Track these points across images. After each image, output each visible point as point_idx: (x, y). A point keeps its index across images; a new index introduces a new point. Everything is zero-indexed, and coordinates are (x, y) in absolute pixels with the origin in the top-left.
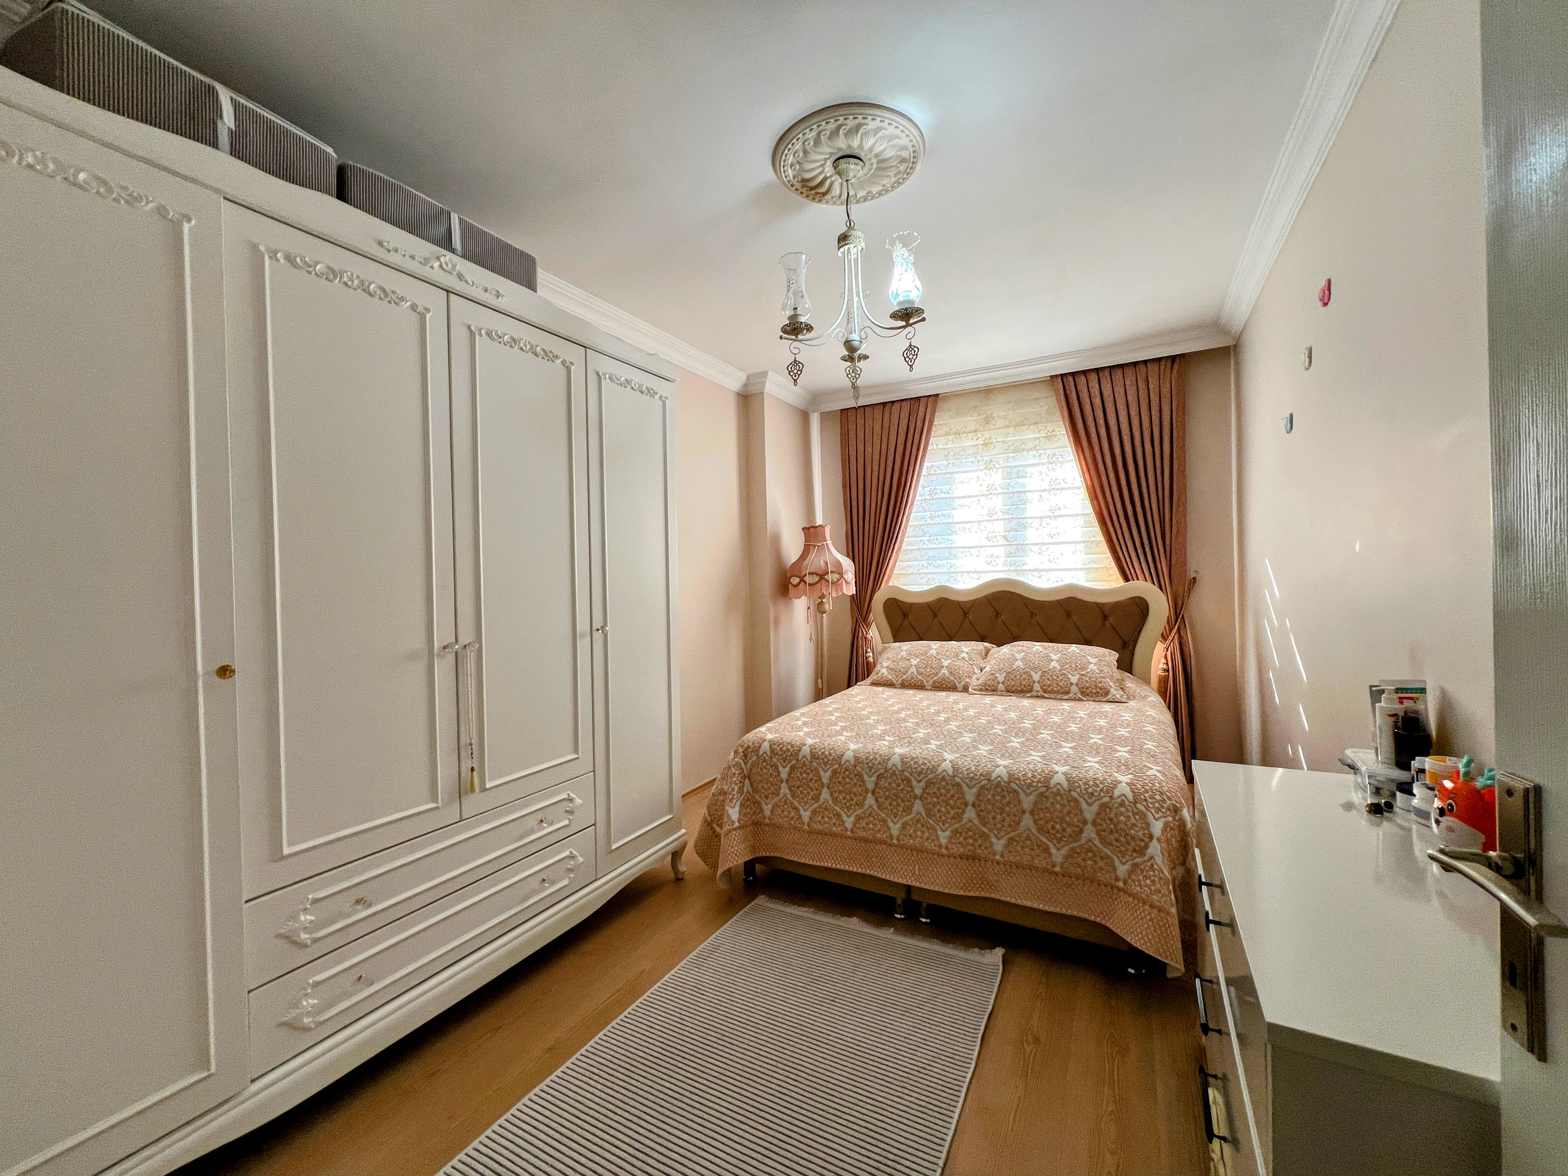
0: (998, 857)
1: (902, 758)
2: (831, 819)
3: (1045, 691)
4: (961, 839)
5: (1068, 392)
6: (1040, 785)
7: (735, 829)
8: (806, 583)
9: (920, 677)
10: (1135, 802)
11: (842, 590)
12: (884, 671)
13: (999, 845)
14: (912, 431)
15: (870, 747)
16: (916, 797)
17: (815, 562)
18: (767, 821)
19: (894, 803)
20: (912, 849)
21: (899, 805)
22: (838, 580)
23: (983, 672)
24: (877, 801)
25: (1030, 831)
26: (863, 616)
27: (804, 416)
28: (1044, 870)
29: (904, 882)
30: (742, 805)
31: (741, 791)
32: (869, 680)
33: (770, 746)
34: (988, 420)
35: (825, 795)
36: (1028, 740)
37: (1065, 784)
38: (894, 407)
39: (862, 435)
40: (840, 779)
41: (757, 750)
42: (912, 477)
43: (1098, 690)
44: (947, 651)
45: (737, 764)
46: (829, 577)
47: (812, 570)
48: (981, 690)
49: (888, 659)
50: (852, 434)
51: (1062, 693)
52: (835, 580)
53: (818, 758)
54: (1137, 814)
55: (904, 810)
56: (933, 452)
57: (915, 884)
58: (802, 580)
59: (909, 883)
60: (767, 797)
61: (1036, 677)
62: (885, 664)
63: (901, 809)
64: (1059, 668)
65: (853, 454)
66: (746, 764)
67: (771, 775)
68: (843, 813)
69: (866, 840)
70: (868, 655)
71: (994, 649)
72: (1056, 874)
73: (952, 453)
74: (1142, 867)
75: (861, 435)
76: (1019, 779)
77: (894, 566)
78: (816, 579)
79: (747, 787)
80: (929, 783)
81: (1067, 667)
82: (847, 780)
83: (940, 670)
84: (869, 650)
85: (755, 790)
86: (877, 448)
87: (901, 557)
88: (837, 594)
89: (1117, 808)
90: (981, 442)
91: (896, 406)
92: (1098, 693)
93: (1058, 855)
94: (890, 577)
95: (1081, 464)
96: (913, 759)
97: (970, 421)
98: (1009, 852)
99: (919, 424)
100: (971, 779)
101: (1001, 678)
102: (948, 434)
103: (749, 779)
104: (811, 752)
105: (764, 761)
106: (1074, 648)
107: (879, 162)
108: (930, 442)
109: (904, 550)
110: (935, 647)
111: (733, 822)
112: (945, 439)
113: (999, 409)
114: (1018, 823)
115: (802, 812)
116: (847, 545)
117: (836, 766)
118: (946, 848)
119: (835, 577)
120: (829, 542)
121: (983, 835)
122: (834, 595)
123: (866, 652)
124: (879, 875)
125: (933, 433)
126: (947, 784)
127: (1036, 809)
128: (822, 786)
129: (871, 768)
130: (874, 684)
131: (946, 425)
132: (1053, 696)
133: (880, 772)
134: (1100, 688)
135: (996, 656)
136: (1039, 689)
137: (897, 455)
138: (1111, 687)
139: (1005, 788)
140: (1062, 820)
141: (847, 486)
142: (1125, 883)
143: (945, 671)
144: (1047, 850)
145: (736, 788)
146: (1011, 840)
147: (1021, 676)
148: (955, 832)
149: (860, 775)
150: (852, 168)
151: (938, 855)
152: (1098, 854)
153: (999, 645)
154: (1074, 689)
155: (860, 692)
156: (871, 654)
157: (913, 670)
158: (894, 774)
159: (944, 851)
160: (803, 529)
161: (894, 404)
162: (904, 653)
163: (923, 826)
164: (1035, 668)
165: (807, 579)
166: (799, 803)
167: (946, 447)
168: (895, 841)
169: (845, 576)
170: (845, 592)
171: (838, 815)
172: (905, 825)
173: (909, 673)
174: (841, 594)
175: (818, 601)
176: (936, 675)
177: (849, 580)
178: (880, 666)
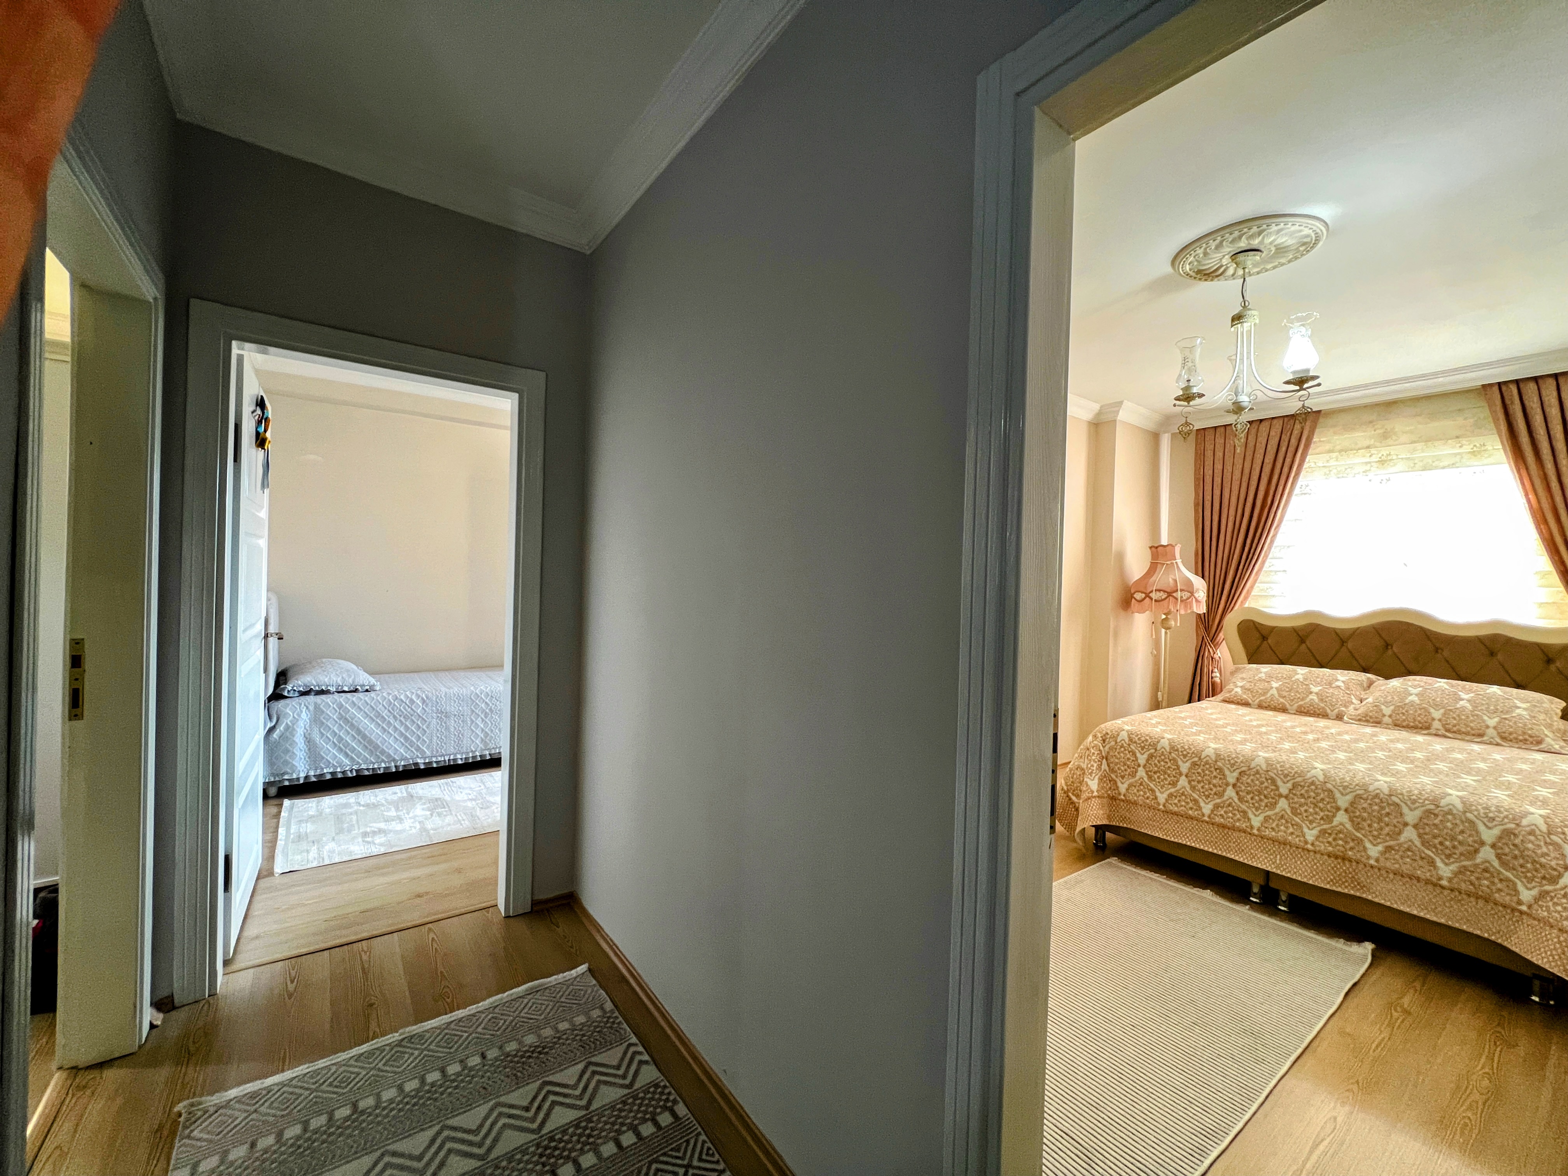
0: (1372, 862)
1: (1267, 760)
2: (1187, 803)
3: (1448, 730)
4: (1330, 839)
5: (1508, 402)
6: (1427, 802)
7: (1095, 797)
8: (1152, 599)
9: (1281, 700)
10: (1549, 833)
11: (1191, 607)
12: (1239, 690)
13: (1374, 851)
14: (1283, 449)
15: (1232, 748)
16: (1281, 795)
17: (1162, 579)
18: (1122, 797)
19: (1257, 798)
20: (1274, 841)
21: (1261, 800)
22: (1188, 598)
23: (1364, 703)
24: (1237, 793)
25: (1413, 843)
26: (1212, 635)
27: (1155, 437)
28: (1428, 882)
29: (1264, 867)
30: (1100, 780)
31: (1100, 767)
32: (1220, 697)
33: (1128, 735)
34: (1385, 436)
35: (1183, 782)
36: (1416, 766)
37: (1460, 806)
38: (1261, 426)
39: (1221, 454)
40: (1199, 770)
41: (1115, 737)
42: (1282, 495)
43: (1527, 737)
44: (1317, 677)
45: (1096, 746)
46: (1178, 594)
47: (1158, 588)
48: (1360, 720)
49: (1243, 679)
50: (1209, 453)
51: (1474, 735)
52: (1184, 598)
53: (1177, 750)
54: (1550, 844)
55: (1266, 806)
56: (1310, 470)
57: (1275, 870)
58: (1147, 596)
59: (1269, 869)
60: (1123, 777)
61: (1437, 714)
62: (1240, 684)
63: (1263, 804)
64: (1470, 708)
65: (1209, 473)
66: (1104, 747)
67: (1128, 759)
68: (1200, 800)
69: (1224, 827)
70: (1214, 675)
71: (1380, 681)
72: (1443, 887)
73: (1335, 471)
74: (1553, 894)
75: (1219, 454)
76: (1402, 794)
77: (1252, 587)
78: (1163, 595)
79: (1104, 766)
80: (1295, 786)
81: (1483, 708)
82: (1207, 772)
83: (1308, 696)
84: (1216, 670)
85: (1112, 771)
86: (1239, 467)
87: (1262, 577)
88: (1186, 610)
89: (1523, 836)
90: (1375, 458)
91: (1265, 425)
92: (1526, 740)
93: (1445, 870)
94: (1246, 598)
95: (1523, 484)
96: (1279, 762)
97: (1361, 436)
98: (1386, 859)
99: (1294, 442)
100: (1345, 788)
101: (1387, 711)
102: (1330, 451)
103: (1107, 759)
104: (1170, 744)
105: (1122, 746)
106: (1495, 690)
107: (1277, 249)
108: (1307, 460)
109: (1266, 572)
110: (1303, 672)
111: (1093, 792)
112: (1326, 456)
113: (1401, 424)
114: (1400, 833)
115: (1158, 794)
116: (1196, 563)
117: (1196, 759)
118: (1313, 844)
119: (1186, 595)
120: (1179, 561)
121: (1356, 840)
122: (1182, 612)
123: (1212, 673)
124: (1237, 858)
125: (1310, 451)
126: (1316, 788)
127: (1421, 824)
128: (1181, 774)
129: (1233, 765)
130: (1224, 701)
131: (1329, 442)
132: (1459, 737)
133: (1243, 769)
134: (1531, 736)
135: (1383, 688)
136: (1440, 727)
137: (1263, 474)
138: (1546, 736)
139: (1384, 800)
140: (1453, 839)
141: (1200, 506)
142: (1530, 907)
143: (1314, 697)
144: (1432, 863)
145: (1095, 765)
146: (1389, 849)
147: (1416, 711)
148: (1323, 832)
149: (1221, 771)
150: (1251, 260)
151: (1303, 849)
152: (1495, 874)
153: (1388, 677)
154: (1491, 732)
155: (1208, 707)
156: (1218, 675)
157: (1274, 692)
158: (1257, 772)
159: (1309, 847)
160: (1151, 548)
161: (1263, 423)
162: (1263, 675)
163: (1287, 822)
164: (1437, 705)
165: (1153, 595)
166: (1155, 785)
167: (1328, 464)
168: (1255, 831)
169: (1196, 595)
170: (1195, 610)
171: (1196, 801)
172: (1267, 819)
173: (1269, 695)
174: (1189, 611)
175: (1164, 617)
176: (1303, 699)
177: (1199, 599)
178: (1231, 686)
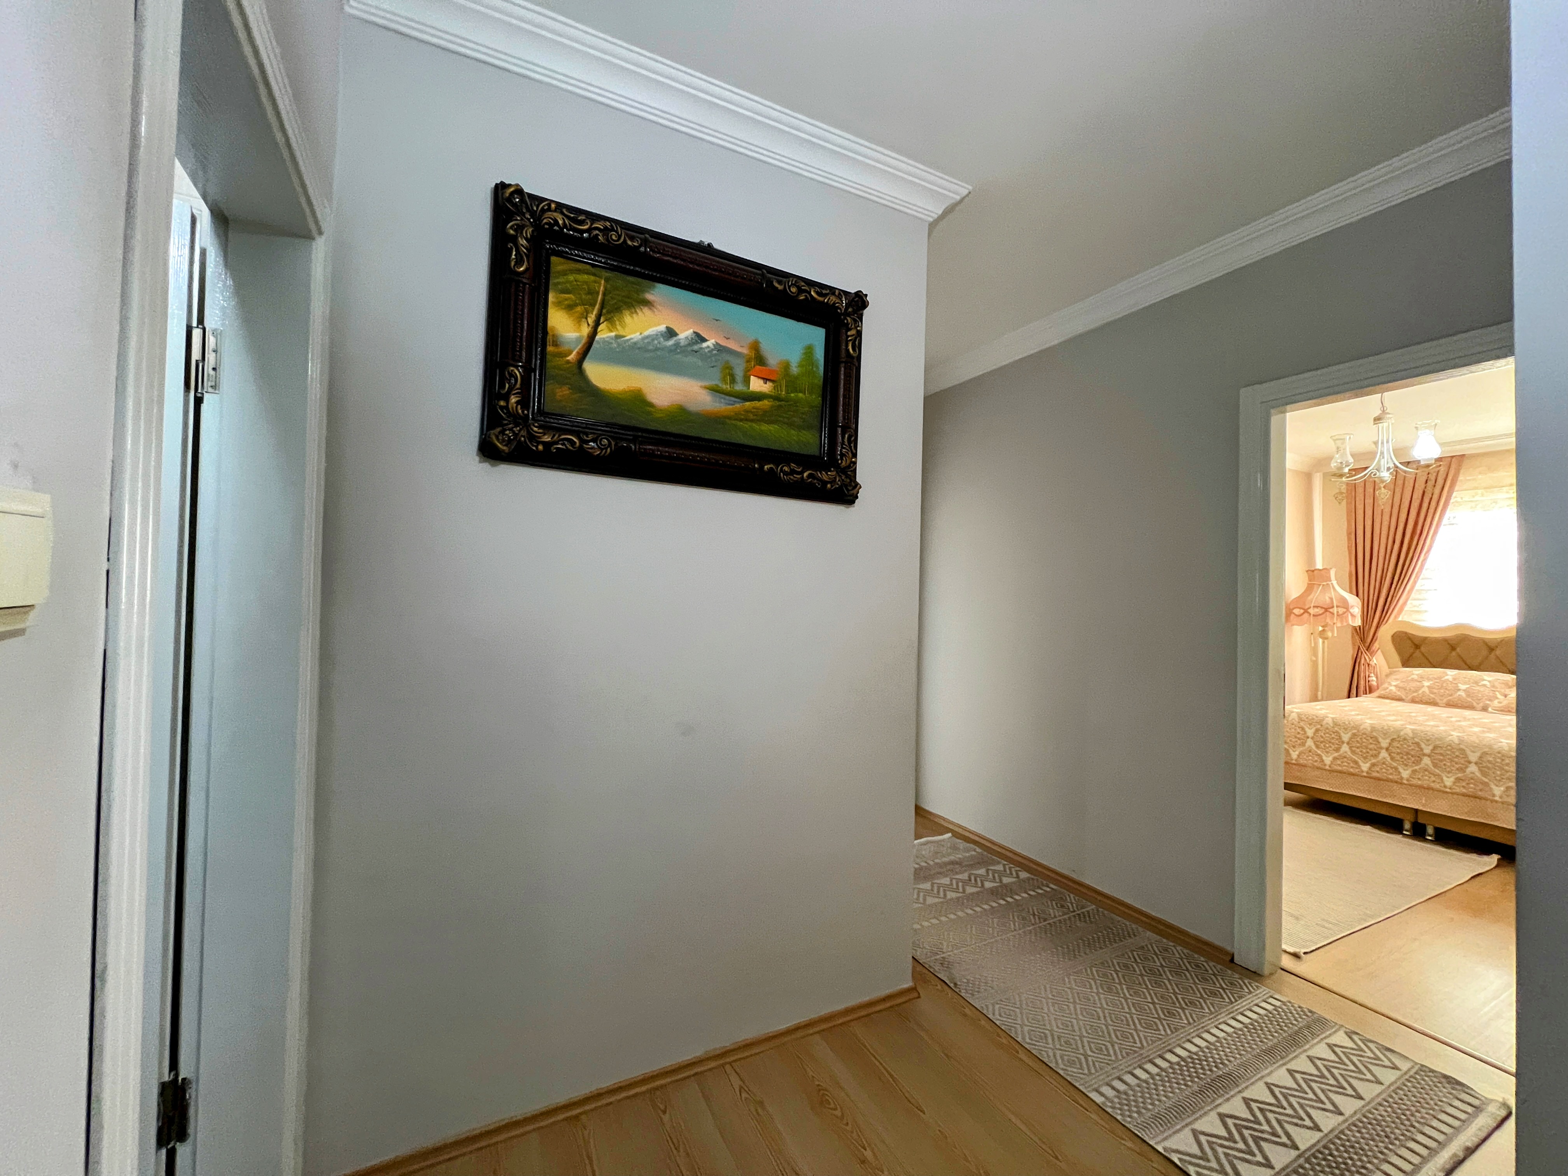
1: (1413, 731)
2: (1349, 764)
4: (1464, 784)
8: (1310, 614)
9: (1432, 696)
11: (1347, 621)
12: (1393, 688)
13: (1498, 791)
14: (1430, 487)
15: (1384, 724)
16: (1424, 755)
17: (1319, 597)
18: (1294, 762)
19: (1405, 757)
20: (1421, 787)
21: (1409, 759)
22: (1344, 613)
23: (1508, 697)
24: (1390, 755)
26: (1367, 644)
27: (1307, 478)
29: (1413, 807)
32: (1376, 694)
35: (1345, 748)
40: (1358, 739)
42: (1430, 525)
44: (1468, 679)
46: (1335, 610)
47: (1316, 604)
48: (1502, 711)
49: (1396, 679)
52: (1340, 613)
53: (1339, 725)
55: (1413, 763)
56: (1456, 504)
57: (1421, 808)
58: (1306, 611)
59: (1416, 807)
62: (1394, 683)
63: (1411, 761)
68: (1360, 761)
69: (1379, 779)
70: (1371, 679)
73: (1480, 505)
77: (1405, 603)
78: (1322, 611)
80: (1435, 747)
82: (1364, 740)
83: (1456, 692)
84: (1372, 675)
87: (1413, 595)
88: (1342, 624)
94: (1399, 613)
96: (1423, 733)
99: (1440, 480)
100: (1474, 748)
102: (1476, 488)
104: (1333, 722)
109: (1417, 590)
110: (1451, 674)
112: (1472, 492)
115: (1324, 758)
116: (1351, 583)
117: (1355, 731)
118: (1450, 788)
119: (1341, 611)
120: (1335, 582)
121: (1486, 784)
122: (1339, 625)
123: (1369, 676)
124: (1391, 801)
125: (1457, 488)
126: (1453, 749)
128: (1343, 743)
129: (1385, 735)
130: (1379, 697)
131: (1474, 480)
133: (1394, 737)
137: (1412, 509)
141: (1353, 534)
143: (1461, 693)
148: (1458, 780)
149: (1376, 739)
151: (1443, 792)
155: (1365, 701)
156: (1374, 679)
157: (1426, 690)
158: (1406, 739)
159: (1448, 790)
160: (1307, 571)
162: (1416, 676)
163: (1430, 773)
165: (1312, 611)
166: (1322, 752)
167: (1474, 499)
168: (1405, 782)
169: (1351, 610)
170: (1351, 623)
171: (1356, 762)
172: (1414, 772)
173: (1420, 692)
174: (1345, 624)
175: (1321, 629)
176: (1451, 695)
177: (1355, 614)
178: (1386, 685)
